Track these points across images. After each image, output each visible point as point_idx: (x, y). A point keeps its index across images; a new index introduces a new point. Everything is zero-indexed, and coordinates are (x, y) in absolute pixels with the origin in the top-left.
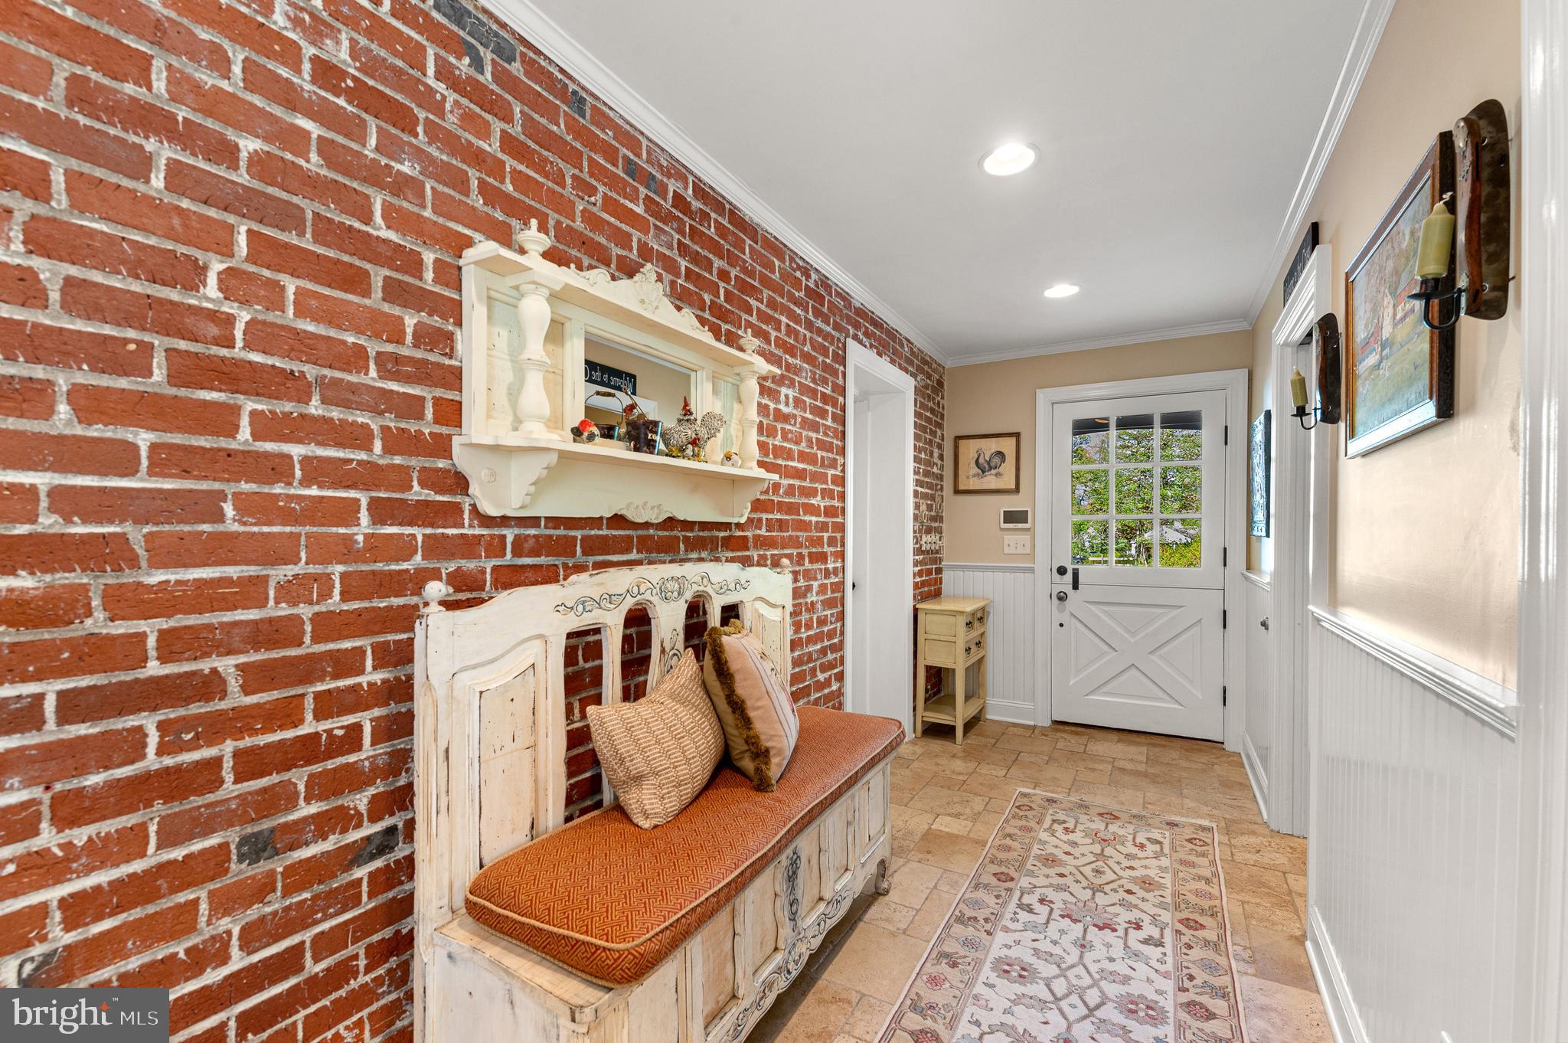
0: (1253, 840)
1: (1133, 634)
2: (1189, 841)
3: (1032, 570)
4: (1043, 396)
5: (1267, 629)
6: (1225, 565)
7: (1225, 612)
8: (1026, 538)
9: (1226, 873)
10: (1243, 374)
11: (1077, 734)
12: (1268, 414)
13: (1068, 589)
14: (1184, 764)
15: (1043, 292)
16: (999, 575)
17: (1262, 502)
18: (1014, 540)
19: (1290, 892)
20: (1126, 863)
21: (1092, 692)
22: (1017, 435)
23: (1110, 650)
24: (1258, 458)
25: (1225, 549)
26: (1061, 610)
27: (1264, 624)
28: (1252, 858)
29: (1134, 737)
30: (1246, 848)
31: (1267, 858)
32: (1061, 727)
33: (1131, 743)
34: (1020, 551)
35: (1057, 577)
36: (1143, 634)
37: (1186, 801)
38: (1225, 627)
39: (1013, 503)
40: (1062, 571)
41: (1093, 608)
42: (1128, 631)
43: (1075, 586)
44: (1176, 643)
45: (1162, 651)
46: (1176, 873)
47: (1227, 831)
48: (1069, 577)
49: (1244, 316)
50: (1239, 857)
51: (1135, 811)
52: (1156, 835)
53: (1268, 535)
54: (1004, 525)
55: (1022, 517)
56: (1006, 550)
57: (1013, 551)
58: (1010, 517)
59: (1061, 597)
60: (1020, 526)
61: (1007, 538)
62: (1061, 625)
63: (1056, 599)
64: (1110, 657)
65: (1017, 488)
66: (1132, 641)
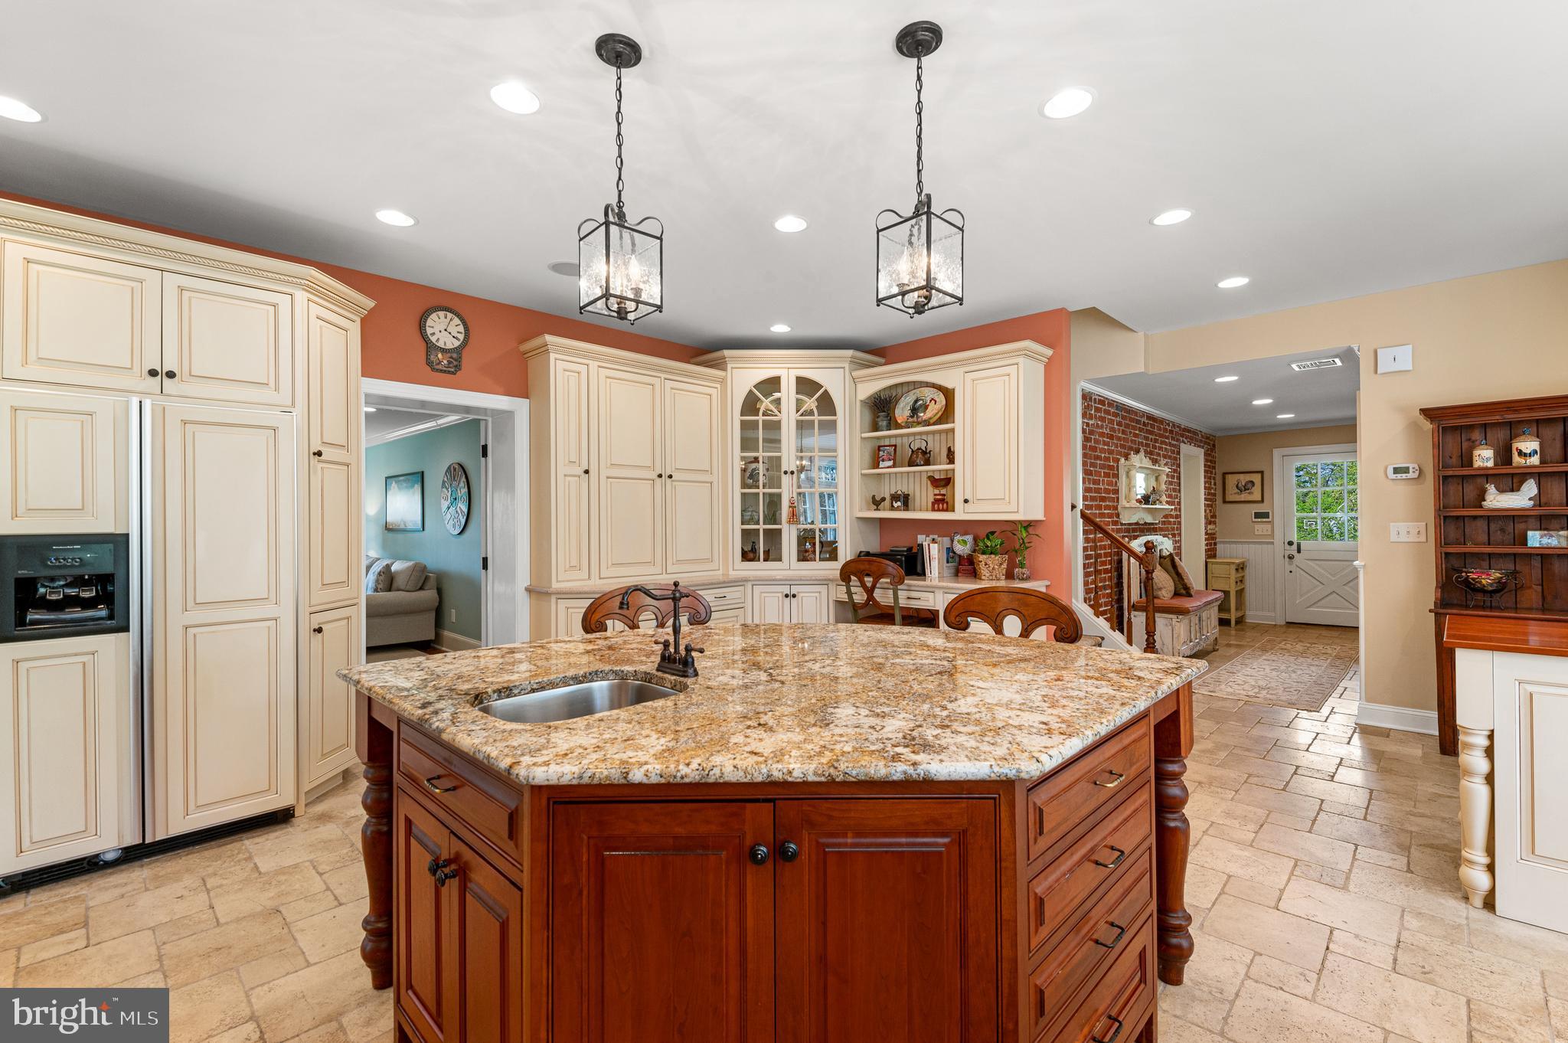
1: (1333, 576)
3: (1273, 543)
4: (1277, 453)
8: (1269, 526)
11: (1300, 627)
13: (1295, 553)
15: (1277, 417)
16: (1253, 546)
18: (1261, 528)
21: (1308, 607)
22: (1262, 472)
23: (1321, 585)
26: (1290, 564)
34: (1266, 533)
35: (1287, 547)
39: (1261, 509)
40: (1290, 543)
41: (1309, 562)
42: (1331, 575)
43: (1299, 551)
48: (1295, 546)
54: (1254, 520)
55: (1266, 515)
56: (1256, 533)
57: (1260, 533)
58: (1258, 515)
59: (1291, 557)
60: (1264, 520)
61: (1257, 527)
62: (1291, 572)
63: (1287, 559)
64: (1320, 588)
65: (1262, 501)
66: (1333, 579)
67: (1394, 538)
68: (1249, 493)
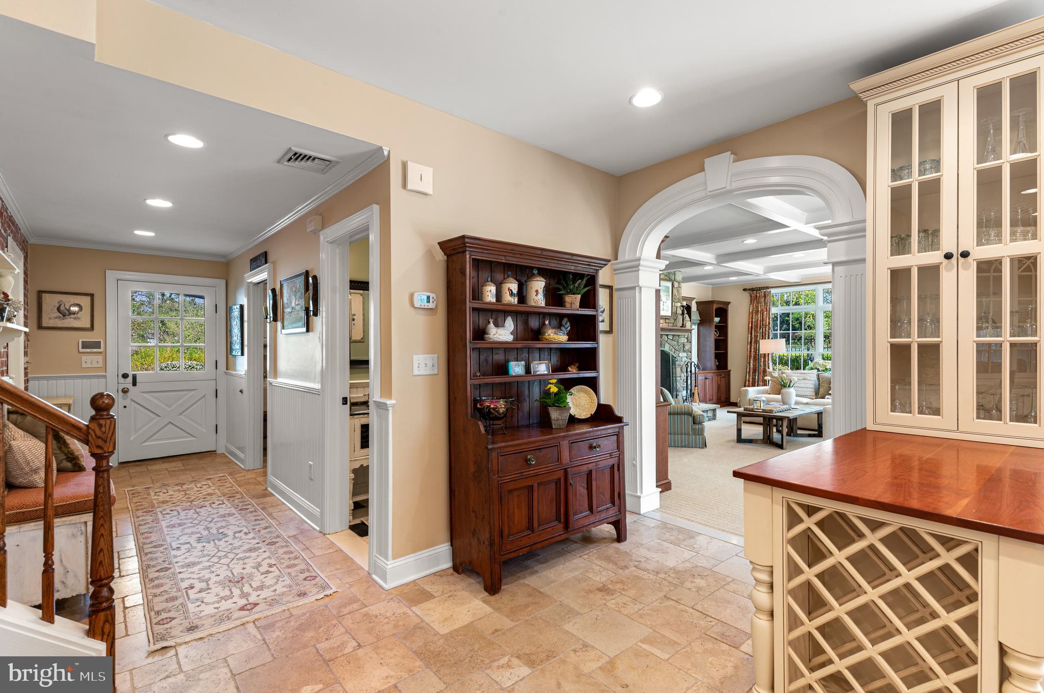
0: (241, 474)
1: (169, 406)
2: (219, 481)
3: (105, 377)
4: (111, 276)
5: (242, 393)
6: (216, 368)
7: (216, 390)
8: (100, 358)
9: (236, 484)
10: (223, 282)
11: (137, 465)
12: (242, 307)
13: (130, 386)
14: (201, 462)
15: (133, 231)
16: (79, 381)
17: (239, 341)
18: (90, 360)
19: (259, 482)
20: (197, 493)
21: (145, 441)
22: (92, 296)
23: (156, 417)
24: (236, 324)
25: (216, 361)
26: (124, 399)
27: (241, 391)
28: (243, 478)
29: (171, 459)
30: (240, 477)
31: (248, 477)
32: (125, 465)
33: (170, 462)
34: (95, 365)
35: (122, 380)
36: (176, 405)
37: (210, 472)
38: (216, 397)
39: (90, 337)
40: (125, 376)
41: (145, 395)
42: (167, 405)
43: (134, 384)
44: (192, 408)
45: (185, 413)
46: (219, 489)
47: (230, 474)
48: (130, 379)
49: (224, 256)
50: (238, 479)
51: (190, 480)
52: (204, 483)
53: (242, 354)
54: (81, 350)
55: (97, 345)
56: (84, 365)
57: (89, 365)
58: (86, 345)
59: (125, 391)
60: (95, 350)
61: (84, 358)
62: (125, 407)
63: (121, 393)
64: (156, 420)
65: (92, 328)
66: (169, 410)
67: (416, 372)
68: (75, 318)
